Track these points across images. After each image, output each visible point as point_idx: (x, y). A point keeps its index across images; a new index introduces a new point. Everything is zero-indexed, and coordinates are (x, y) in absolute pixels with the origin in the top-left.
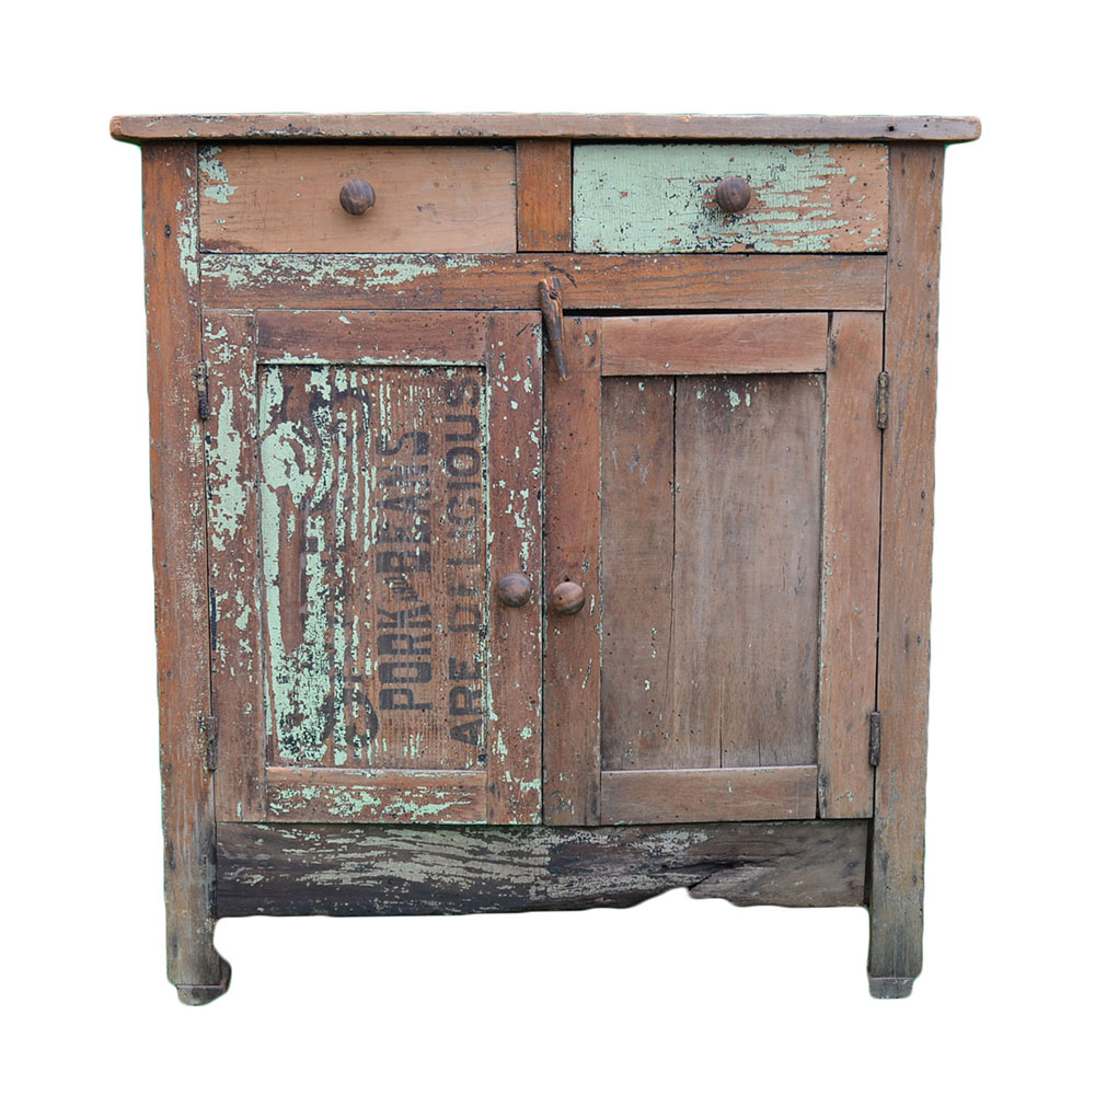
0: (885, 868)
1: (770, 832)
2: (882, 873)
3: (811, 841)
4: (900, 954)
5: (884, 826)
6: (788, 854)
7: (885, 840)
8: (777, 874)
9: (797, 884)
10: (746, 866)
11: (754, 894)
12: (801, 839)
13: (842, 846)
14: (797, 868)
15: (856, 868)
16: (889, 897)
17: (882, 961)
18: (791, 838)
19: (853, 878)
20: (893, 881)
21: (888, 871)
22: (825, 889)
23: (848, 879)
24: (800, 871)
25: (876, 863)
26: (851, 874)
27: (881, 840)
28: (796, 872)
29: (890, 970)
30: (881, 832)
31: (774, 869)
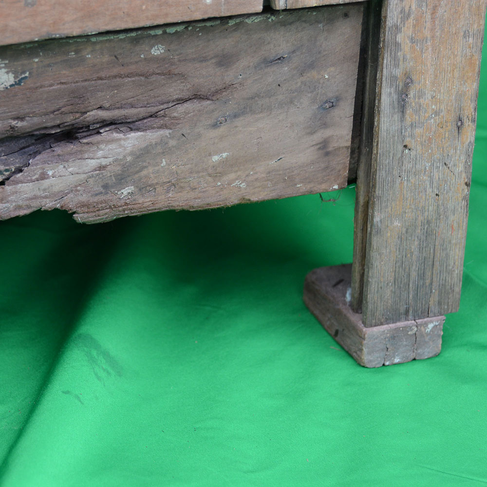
0: (402, 106)
1: (157, 51)
2: (396, 117)
3: (245, 62)
4: (422, 276)
5: (405, 15)
6: (197, 97)
7: (406, 46)
8: (172, 143)
9: (215, 158)
10: (106, 133)
11: (125, 191)
12: (225, 61)
13: (312, 66)
14: (215, 126)
15: (336, 112)
16: (408, 166)
17: (388, 293)
18: (204, 60)
19: (328, 133)
20: (418, 131)
21: (409, 111)
22: (273, 163)
23: (319, 136)
24: (222, 130)
25: (387, 97)
26: (325, 125)
27: (397, 45)
28: (214, 133)
29: (402, 310)
30: (397, 29)
31: (167, 132)
